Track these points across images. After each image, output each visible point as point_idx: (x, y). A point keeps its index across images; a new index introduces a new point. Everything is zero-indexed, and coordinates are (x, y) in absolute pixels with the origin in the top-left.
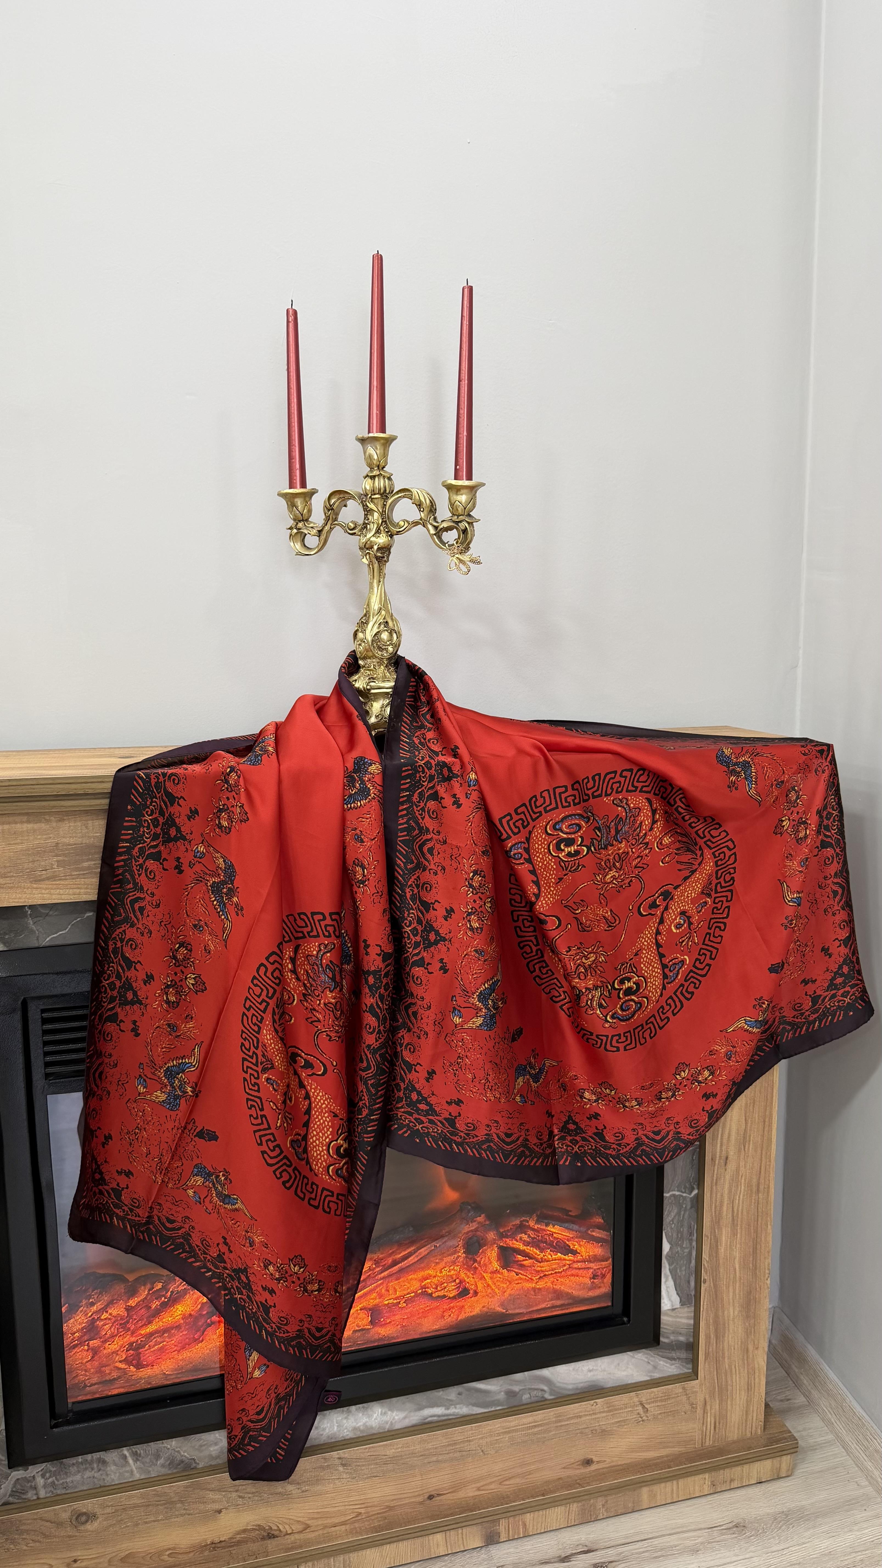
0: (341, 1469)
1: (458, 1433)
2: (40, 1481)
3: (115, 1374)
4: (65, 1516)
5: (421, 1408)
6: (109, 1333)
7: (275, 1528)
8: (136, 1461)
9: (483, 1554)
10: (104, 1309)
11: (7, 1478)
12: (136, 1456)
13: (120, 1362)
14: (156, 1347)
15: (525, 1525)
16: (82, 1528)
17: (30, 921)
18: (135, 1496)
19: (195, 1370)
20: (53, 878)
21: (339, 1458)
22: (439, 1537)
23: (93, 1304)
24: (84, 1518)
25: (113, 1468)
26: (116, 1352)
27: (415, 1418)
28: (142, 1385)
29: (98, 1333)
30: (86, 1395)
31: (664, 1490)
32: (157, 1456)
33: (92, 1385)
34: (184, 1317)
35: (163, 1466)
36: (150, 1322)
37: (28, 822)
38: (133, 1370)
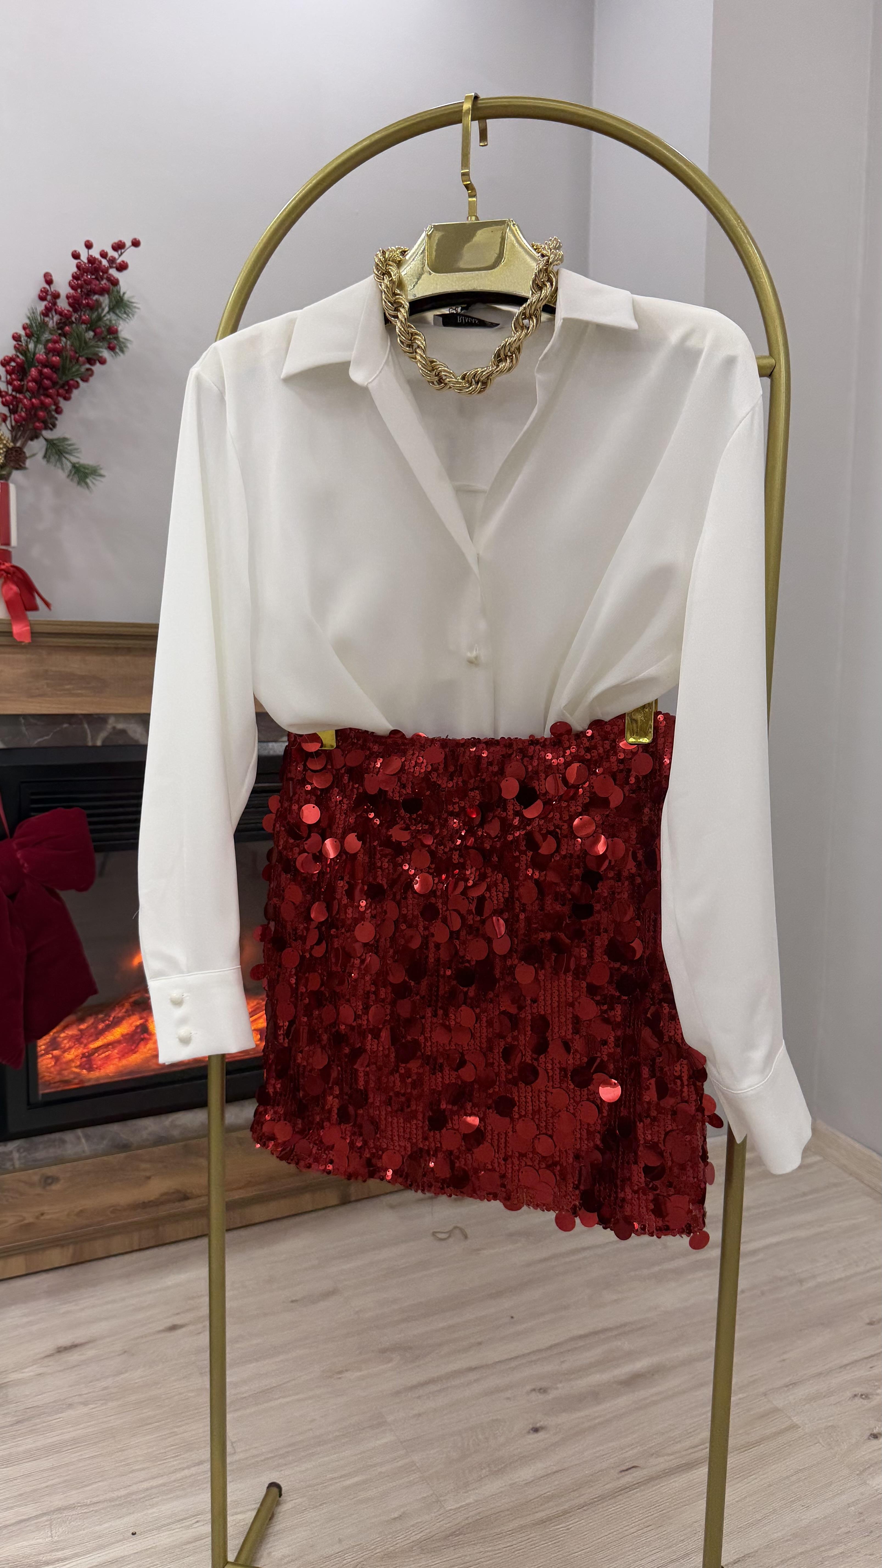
2: (16, 1154)
3: (73, 1075)
4: (36, 1179)
6: (67, 1046)
8: (88, 1141)
10: (62, 1032)
12: (87, 1137)
13: (76, 1067)
14: (103, 1055)
16: (49, 1188)
17: (24, 727)
18: (87, 1165)
20: (42, 695)
24: (50, 1180)
25: (71, 1146)
26: (72, 1061)
29: (59, 1045)
30: (52, 1088)
32: (103, 1138)
33: (55, 1083)
35: (107, 1144)
36: (97, 1039)
38: (84, 1071)
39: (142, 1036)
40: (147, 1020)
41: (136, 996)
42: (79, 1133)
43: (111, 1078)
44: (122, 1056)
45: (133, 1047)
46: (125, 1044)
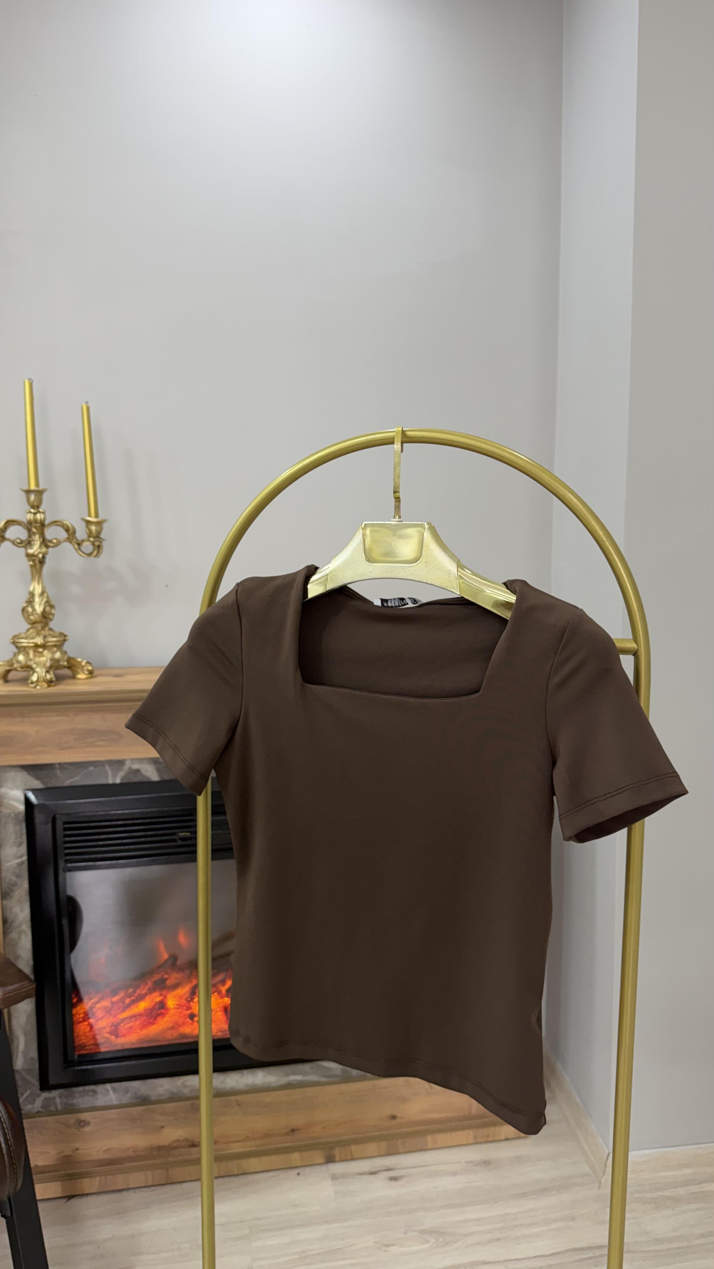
0: (237, 1107)
1: (310, 1091)
2: (58, 1100)
4: (72, 1121)
5: (287, 1075)
6: (100, 1016)
7: (196, 1140)
8: (114, 1092)
9: (324, 1168)
10: (98, 1002)
11: (39, 1096)
12: (115, 1090)
13: (107, 1033)
14: (128, 1025)
15: (351, 1153)
16: (82, 1129)
17: (58, 772)
19: (150, 1041)
20: (70, 748)
21: (236, 1101)
22: (296, 1155)
23: (91, 999)
24: (82, 1124)
25: (100, 1095)
26: (104, 1028)
27: (284, 1080)
28: (119, 1048)
30: (87, 1050)
31: (442, 1138)
32: (127, 1091)
34: (145, 1010)
35: (130, 1097)
36: (124, 1011)
37: (58, 716)
38: (113, 1037)
39: (159, 1012)
40: (166, 997)
41: (157, 977)
42: (108, 1086)
43: (134, 1044)
44: (143, 1026)
45: (151, 1020)
46: (145, 1018)
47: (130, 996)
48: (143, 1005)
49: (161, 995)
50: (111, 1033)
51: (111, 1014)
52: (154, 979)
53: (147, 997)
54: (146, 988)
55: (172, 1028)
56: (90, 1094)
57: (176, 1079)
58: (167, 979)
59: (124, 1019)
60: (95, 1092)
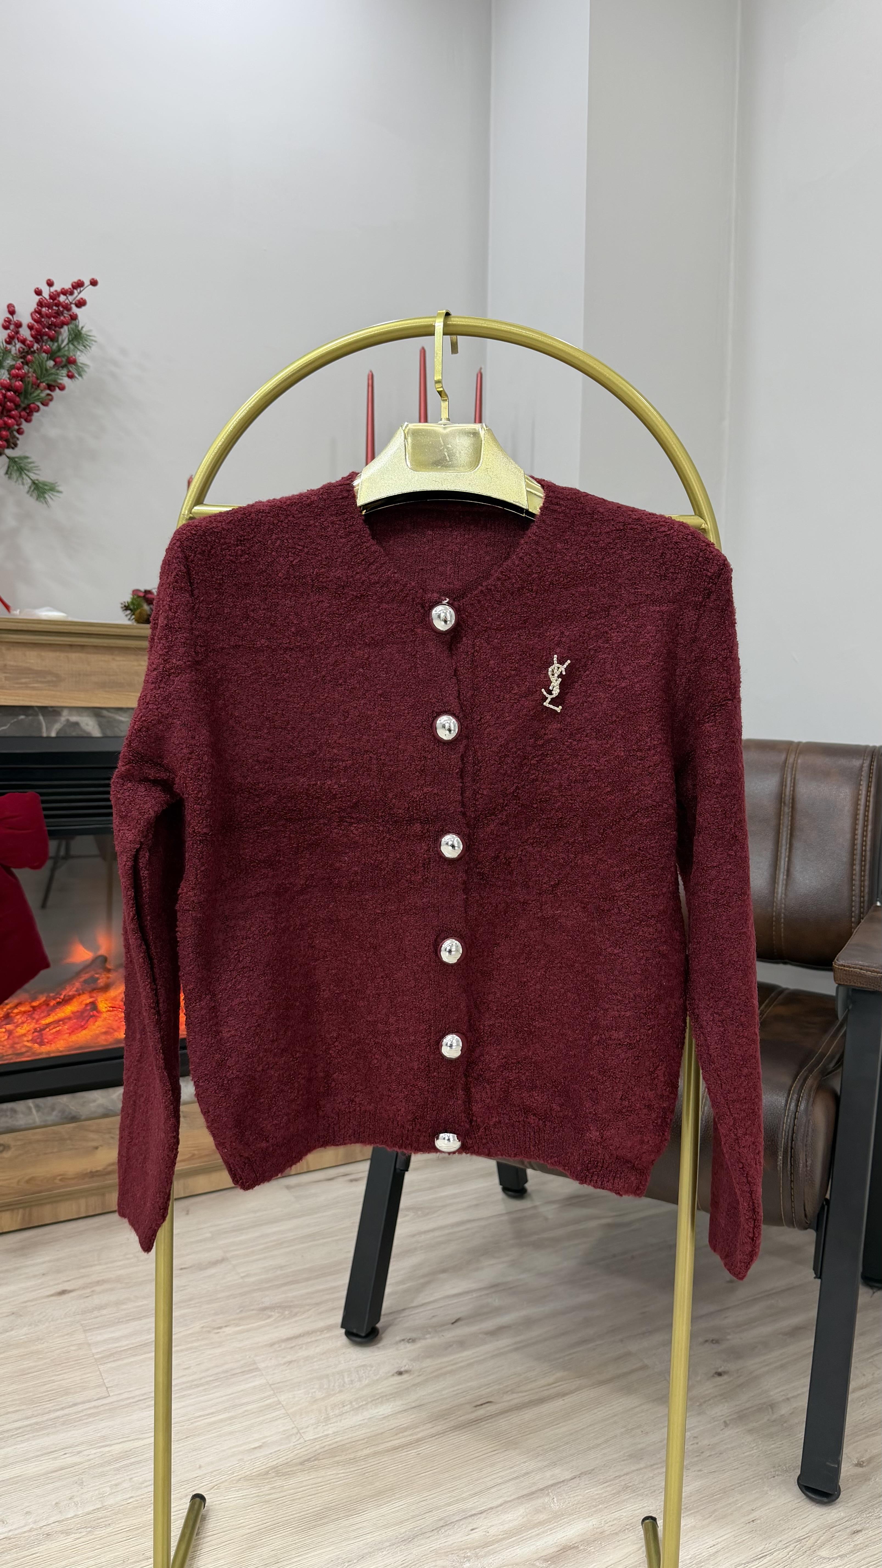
3: (24, 1050)
8: (38, 1111)
13: (28, 1041)
18: (37, 1134)
19: (80, 1048)
24: (1, 1148)
25: (21, 1116)
26: (24, 1035)
28: (44, 1056)
29: (12, 1020)
32: (53, 1109)
33: (8, 1055)
34: (73, 1013)
36: (48, 1015)
38: (36, 1045)
39: (91, 1013)
40: (97, 1000)
41: (85, 977)
42: (30, 1103)
43: (61, 1052)
44: (72, 1032)
45: (82, 1024)
46: (75, 1021)
47: (54, 999)
48: (68, 1010)
49: (91, 997)
50: (33, 1041)
51: (34, 1019)
52: (81, 980)
53: (75, 1000)
54: (75, 989)
55: (105, 1033)
56: (9, 1113)
57: (111, 1090)
58: (98, 979)
59: (48, 1025)
60: (14, 1111)
